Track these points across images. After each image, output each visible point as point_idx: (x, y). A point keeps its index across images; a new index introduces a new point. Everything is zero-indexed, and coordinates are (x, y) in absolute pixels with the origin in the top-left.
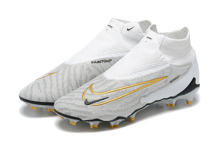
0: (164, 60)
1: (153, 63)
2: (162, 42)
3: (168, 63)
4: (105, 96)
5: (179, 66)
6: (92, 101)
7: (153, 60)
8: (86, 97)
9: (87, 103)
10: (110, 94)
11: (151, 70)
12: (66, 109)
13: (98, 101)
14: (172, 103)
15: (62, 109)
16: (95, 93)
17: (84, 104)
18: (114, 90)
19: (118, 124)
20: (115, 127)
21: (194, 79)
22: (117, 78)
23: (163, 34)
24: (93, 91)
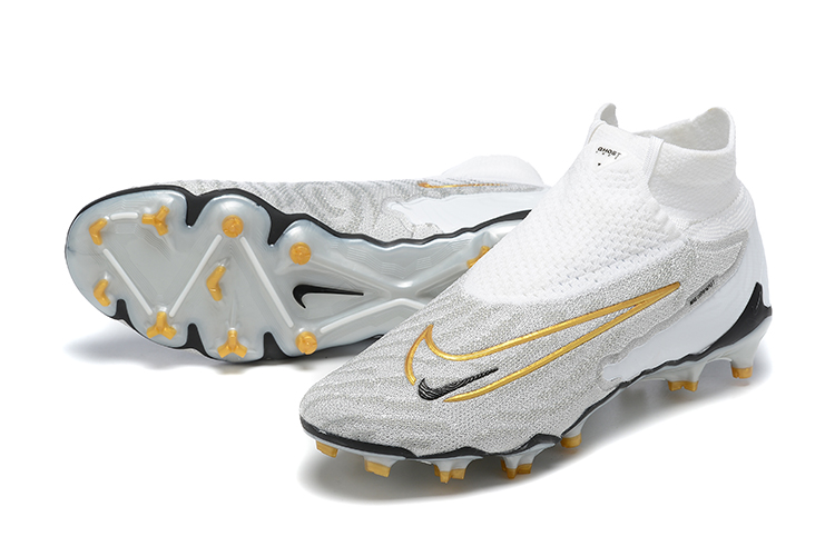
0: (667, 228)
1: (631, 237)
2: (656, 164)
3: (678, 236)
4: (486, 362)
5: (711, 246)
6: (444, 383)
7: (631, 228)
8: (420, 371)
9: (429, 394)
10: (502, 356)
11: (627, 262)
12: (352, 420)
13: (464, 383)
14: (690, 376)
15: (340, 422)
16: (447, 357)
17: (416, 398)
18: (513, 341)
19: (530, 460)
20: (523, 472)
21: (758, 289)
22: (518, 299)
23: (658, 135)
24: (441, 351)
